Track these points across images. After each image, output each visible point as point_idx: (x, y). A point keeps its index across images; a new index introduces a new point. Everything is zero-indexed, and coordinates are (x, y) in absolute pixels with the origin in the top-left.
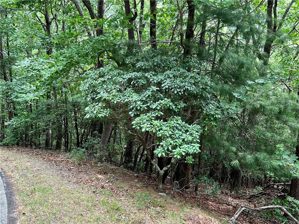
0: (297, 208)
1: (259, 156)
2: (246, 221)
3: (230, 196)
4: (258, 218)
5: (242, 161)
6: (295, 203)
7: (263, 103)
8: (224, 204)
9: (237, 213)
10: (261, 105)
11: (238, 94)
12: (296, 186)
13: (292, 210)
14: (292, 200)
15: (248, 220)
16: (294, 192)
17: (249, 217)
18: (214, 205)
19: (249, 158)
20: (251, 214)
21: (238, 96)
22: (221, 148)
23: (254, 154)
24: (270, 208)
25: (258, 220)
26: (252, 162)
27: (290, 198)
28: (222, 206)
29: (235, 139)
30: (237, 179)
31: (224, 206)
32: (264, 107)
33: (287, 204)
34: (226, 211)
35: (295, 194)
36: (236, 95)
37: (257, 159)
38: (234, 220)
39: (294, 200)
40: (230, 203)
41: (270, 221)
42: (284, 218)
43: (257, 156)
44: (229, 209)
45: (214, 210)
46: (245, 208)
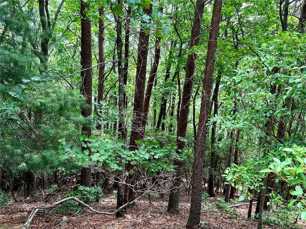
0: (88, 194)
1: (46, 154)
2: (42, 221)
3: (25, 202)
4: (54, 215)
5: (30, 162)
6: (86, 191)
7: (43, 101)
8: (18, 212)
9: (31, 217)
10: (41, 103)
11: (15, 94)
12: (86, 175)
13: (84, 198)
14: (84, 188)
15: (44, 220)
16: (84, 181)
17: (45, 216)
18: (7, 217)
19: (36, 158)
20: (47, 214)
21: (14, 95)
22: (5, 153)
23: (40, 153)
24: (64, 202)
25: (55, 217)
26: (40, 161)
27: (81, 187)
28: (16, 215)
29: (19, 141)
30: (31, 183)
31: (18, 214)
32: (45, 105)
33: (79, 193)
34: (20, 219)
35: (85, 182)
36: (12, 94)
37: (44, 158)
38: (28, 225)
39: (85, 188)
40: (25, 210)
41: (66, 214)
42: (78, 207)
43: (44, 154)
44: (23, 216)
45: (6, 222)
46: (39, 209)
